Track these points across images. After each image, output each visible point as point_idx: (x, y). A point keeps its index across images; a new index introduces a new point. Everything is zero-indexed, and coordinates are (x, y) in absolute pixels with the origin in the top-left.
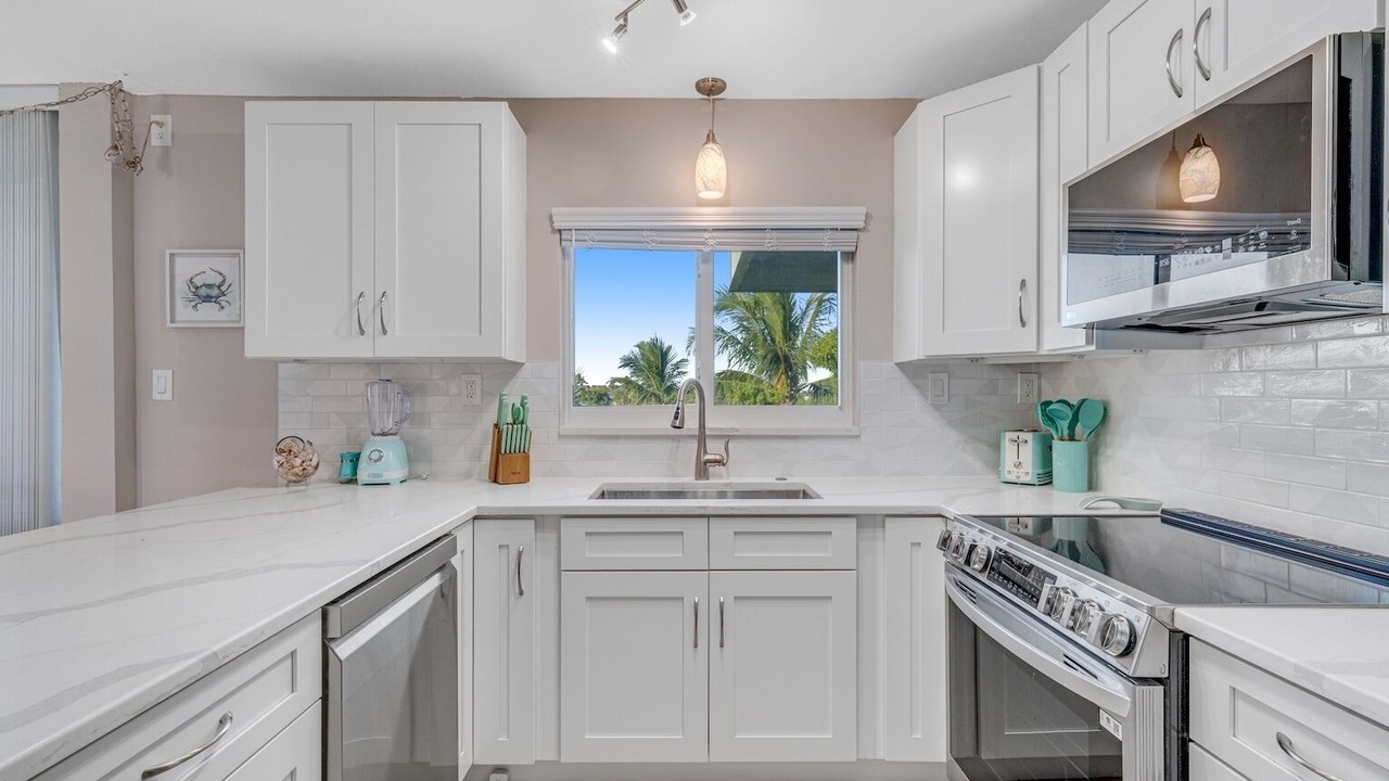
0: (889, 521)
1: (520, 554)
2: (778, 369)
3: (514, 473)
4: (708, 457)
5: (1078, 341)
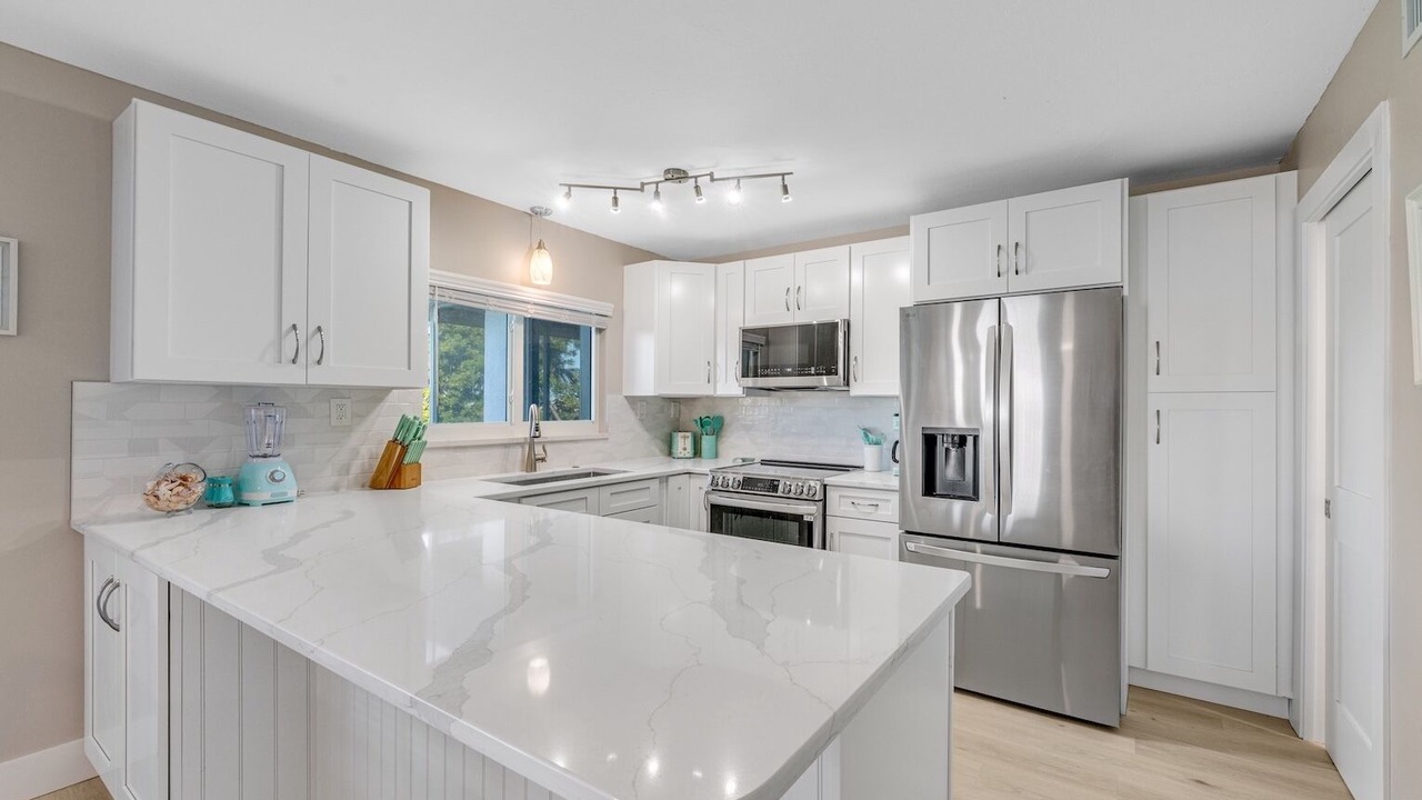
0: (669, 478)
3: (413, 479)
4: (536, 457)
5: (737, 392)
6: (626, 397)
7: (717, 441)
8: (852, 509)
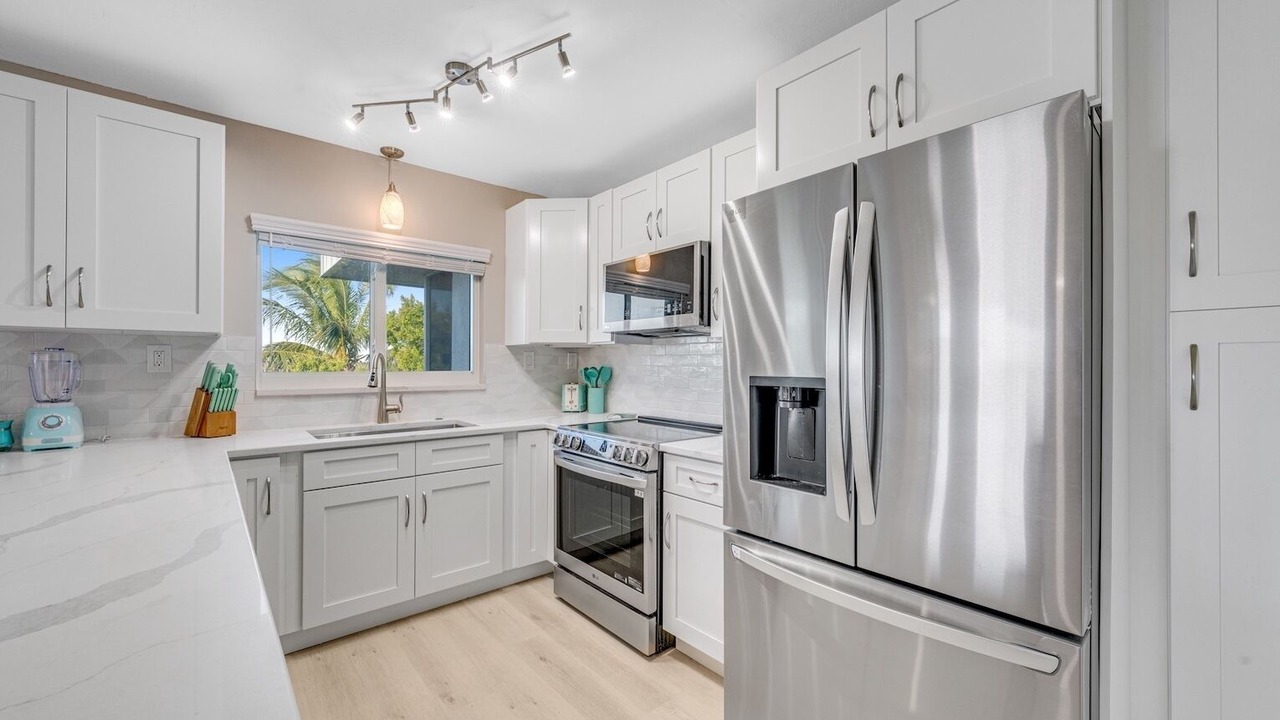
0: (519, 434)
1: (268, 484)
2: (338, 341)
3: (222, 428)
4: (388, 407)
5: (607, 339)
6: (510, 347)
7: (606, 393)
8: (689, 486)
